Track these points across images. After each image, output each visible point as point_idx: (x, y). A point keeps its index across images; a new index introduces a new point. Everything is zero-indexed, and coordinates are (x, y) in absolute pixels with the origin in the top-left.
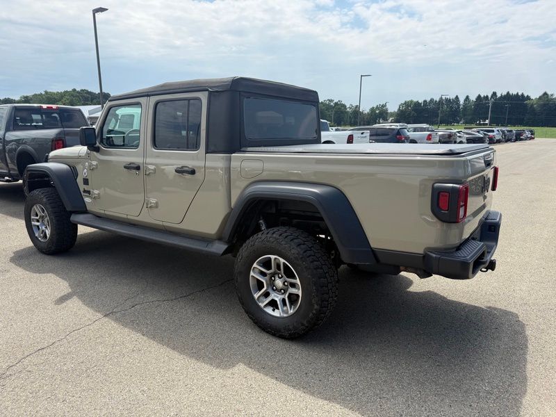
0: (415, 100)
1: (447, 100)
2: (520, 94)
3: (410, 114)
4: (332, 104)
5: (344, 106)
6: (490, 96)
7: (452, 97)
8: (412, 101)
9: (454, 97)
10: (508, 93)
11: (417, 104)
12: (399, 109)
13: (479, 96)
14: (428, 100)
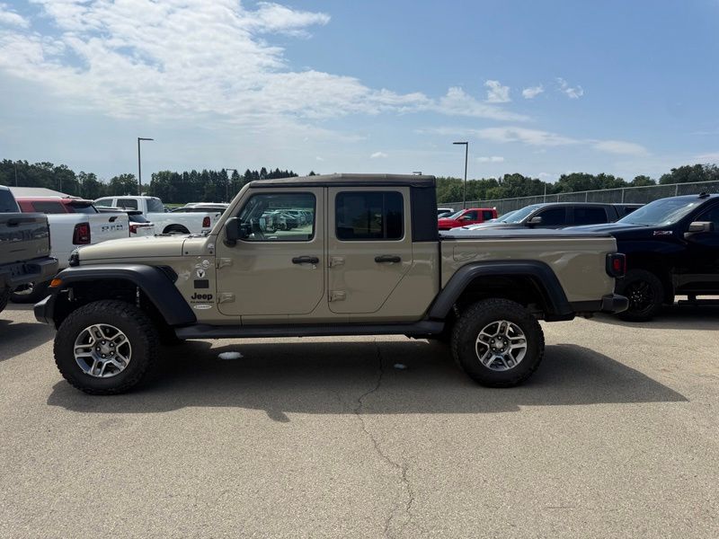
0: (173, 171)
1: (211, 173)
2: (289, 172)
3: (168, 188)
4: (51, 169)
5: (71, 173)
6: (259, 173)
7: (219, 170)
8: (168, 173)
9: (220, 170)
10: (277, 170)
11: (176, 176)
12: (152, 182)
13: (248, 171)
14: (190, 172)
